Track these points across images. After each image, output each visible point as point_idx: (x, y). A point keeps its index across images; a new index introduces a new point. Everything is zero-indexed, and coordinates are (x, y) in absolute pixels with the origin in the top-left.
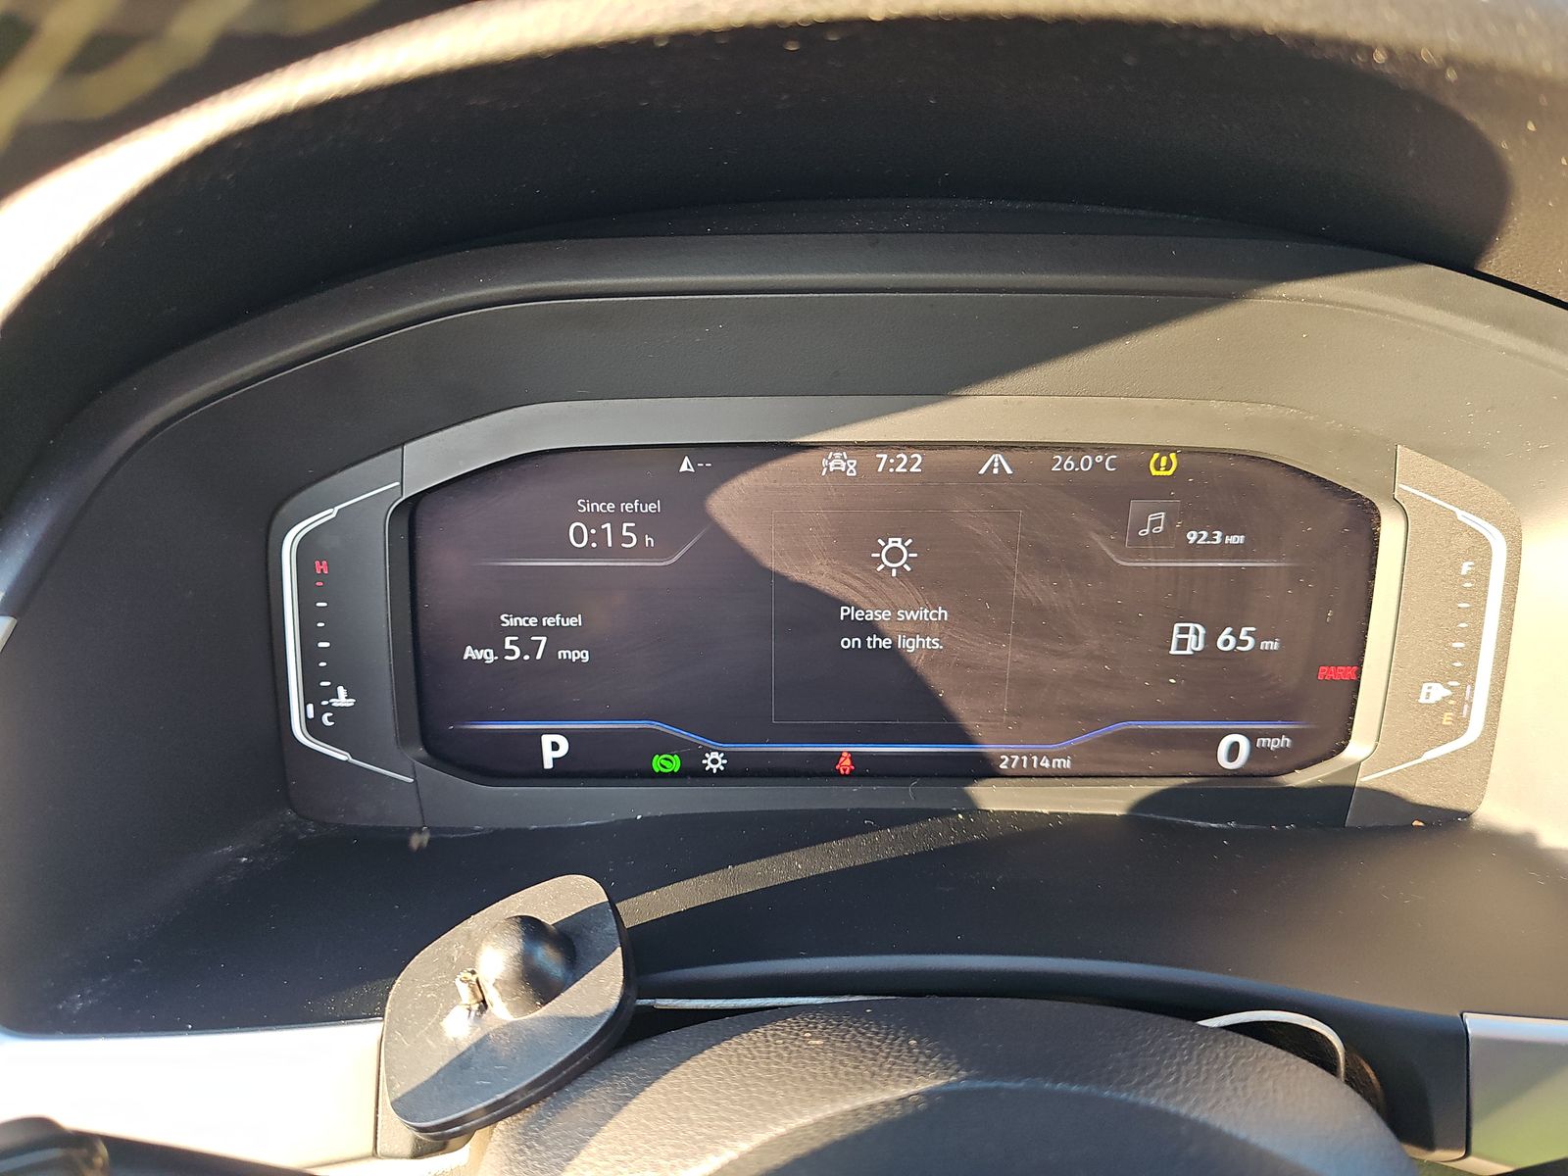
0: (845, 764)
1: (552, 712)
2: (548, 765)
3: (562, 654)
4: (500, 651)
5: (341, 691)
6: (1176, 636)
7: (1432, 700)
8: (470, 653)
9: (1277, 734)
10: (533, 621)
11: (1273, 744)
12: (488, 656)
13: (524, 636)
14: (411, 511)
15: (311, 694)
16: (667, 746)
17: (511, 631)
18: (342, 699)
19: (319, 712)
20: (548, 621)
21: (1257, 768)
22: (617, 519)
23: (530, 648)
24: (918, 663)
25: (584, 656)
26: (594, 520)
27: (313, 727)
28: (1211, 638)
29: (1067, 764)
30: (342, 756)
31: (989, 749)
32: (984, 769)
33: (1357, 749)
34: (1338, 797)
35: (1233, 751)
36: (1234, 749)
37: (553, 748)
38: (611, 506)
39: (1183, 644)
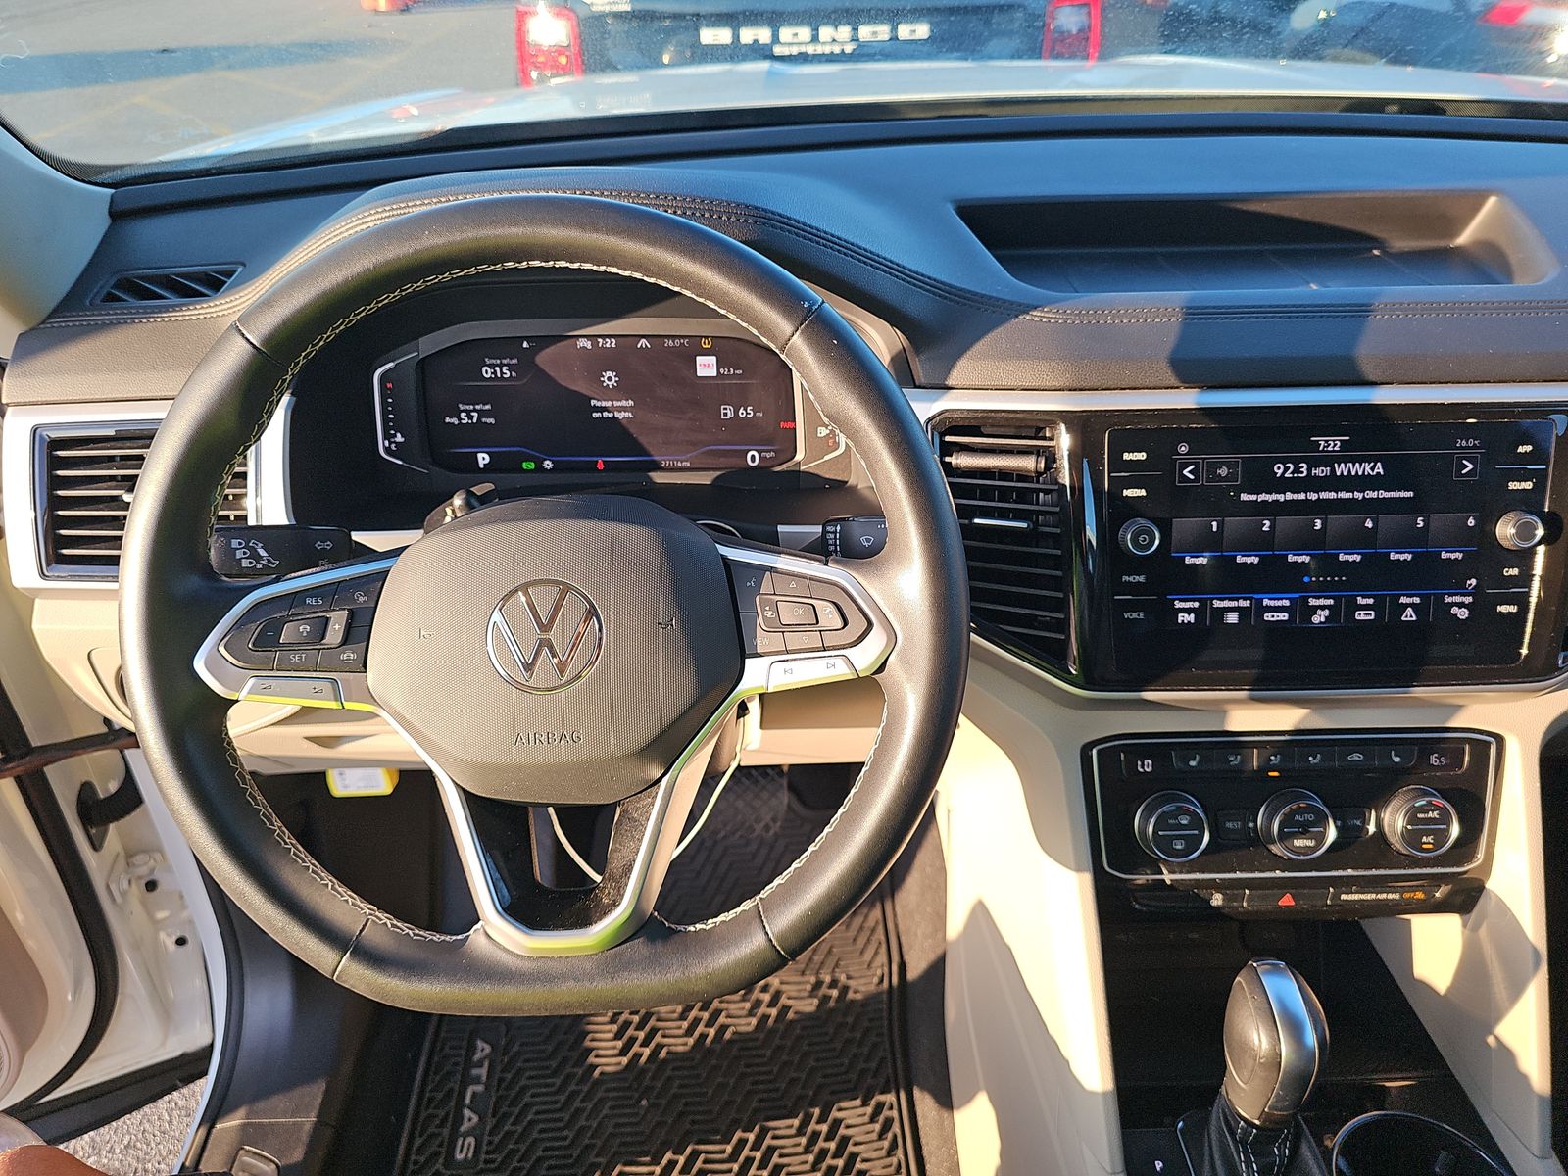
0: (601, 467)
1: (483, 445)
2: (482, 466)
3: (484, 420)
4: (460, 419)
5: (399, 435)
6: (723, 411)
7: (823, 435)
8: (448, 420)
9: (770, 451)
10: (472, 407)
11: (768, 455)
12: (455, 421)
13: (468, 412)
14: (423, 364)
15: (387, 436)
16: (528, 459)
17: (463, 411)
18: (399, 438)
19: (390, 443)
20: (478, 407)
21: (762, 464)
22: (501, 366)
23: (471, 418)
24: (624, 422)
25: (492, 421)
26: (492, 366)
27: (388, 450)
28: (736, 412)
29: (689, 465)
30: (400, 462)
31: (656, 458)
32: (657, 467)
33: (799, 456)
34: (796, 475)
35: (753, 458)
36: (753, 456)
37: (483, 458)
38: (498, 361)
39: (725, 414)
